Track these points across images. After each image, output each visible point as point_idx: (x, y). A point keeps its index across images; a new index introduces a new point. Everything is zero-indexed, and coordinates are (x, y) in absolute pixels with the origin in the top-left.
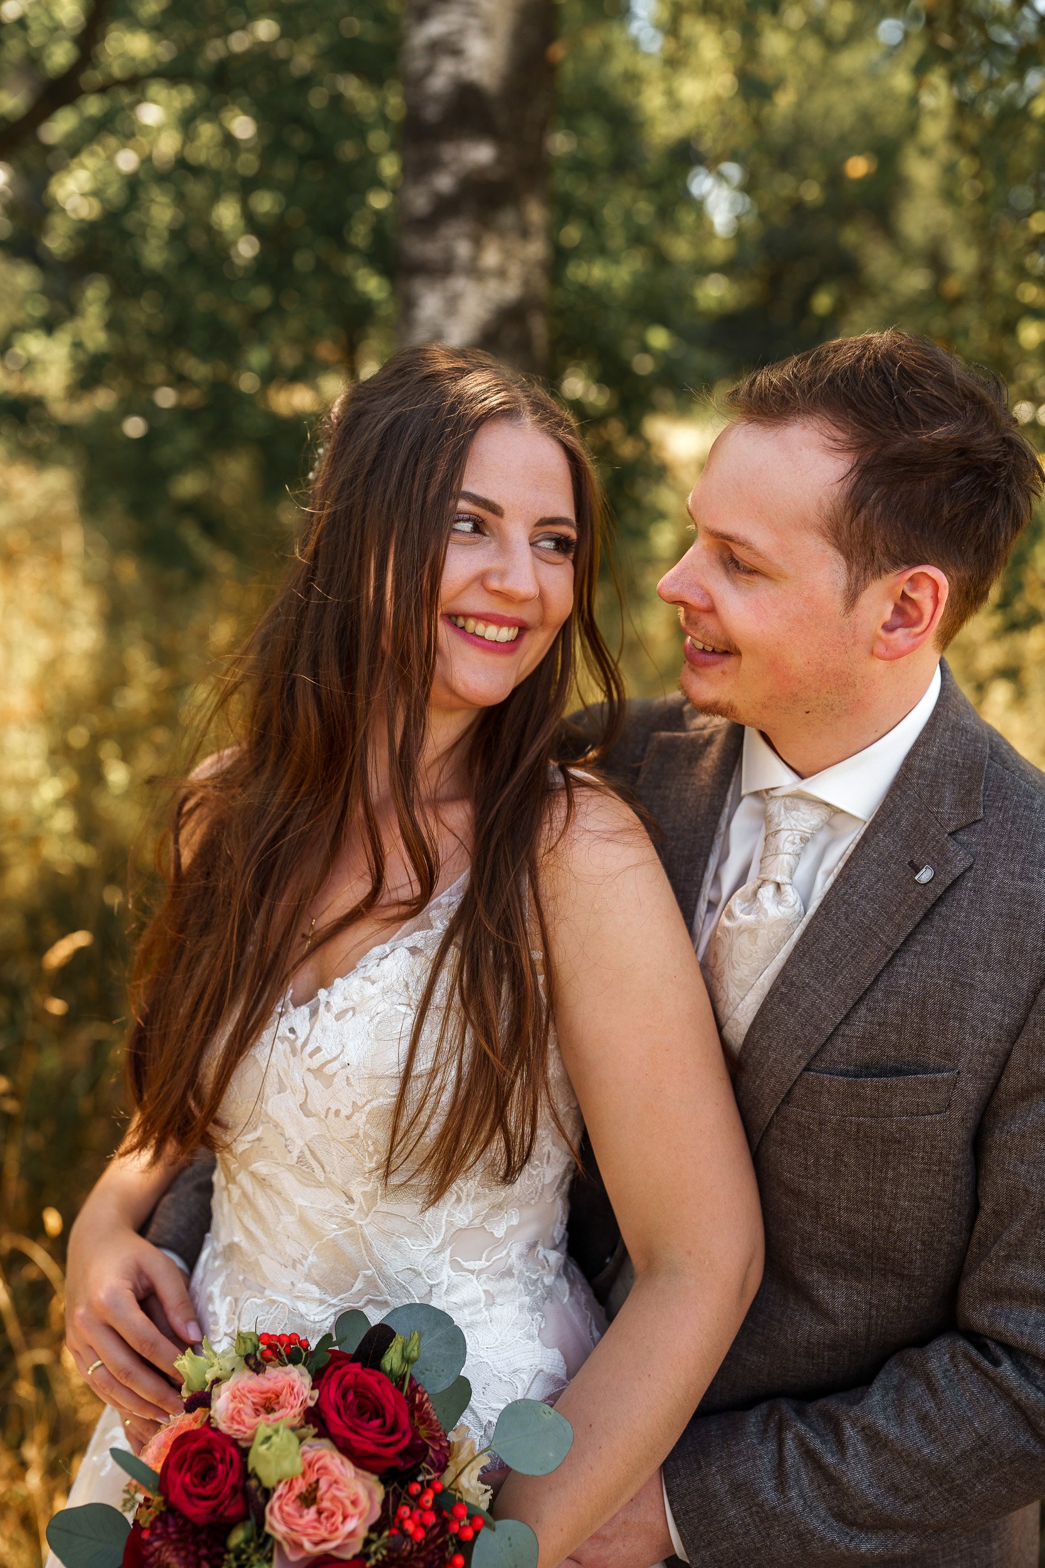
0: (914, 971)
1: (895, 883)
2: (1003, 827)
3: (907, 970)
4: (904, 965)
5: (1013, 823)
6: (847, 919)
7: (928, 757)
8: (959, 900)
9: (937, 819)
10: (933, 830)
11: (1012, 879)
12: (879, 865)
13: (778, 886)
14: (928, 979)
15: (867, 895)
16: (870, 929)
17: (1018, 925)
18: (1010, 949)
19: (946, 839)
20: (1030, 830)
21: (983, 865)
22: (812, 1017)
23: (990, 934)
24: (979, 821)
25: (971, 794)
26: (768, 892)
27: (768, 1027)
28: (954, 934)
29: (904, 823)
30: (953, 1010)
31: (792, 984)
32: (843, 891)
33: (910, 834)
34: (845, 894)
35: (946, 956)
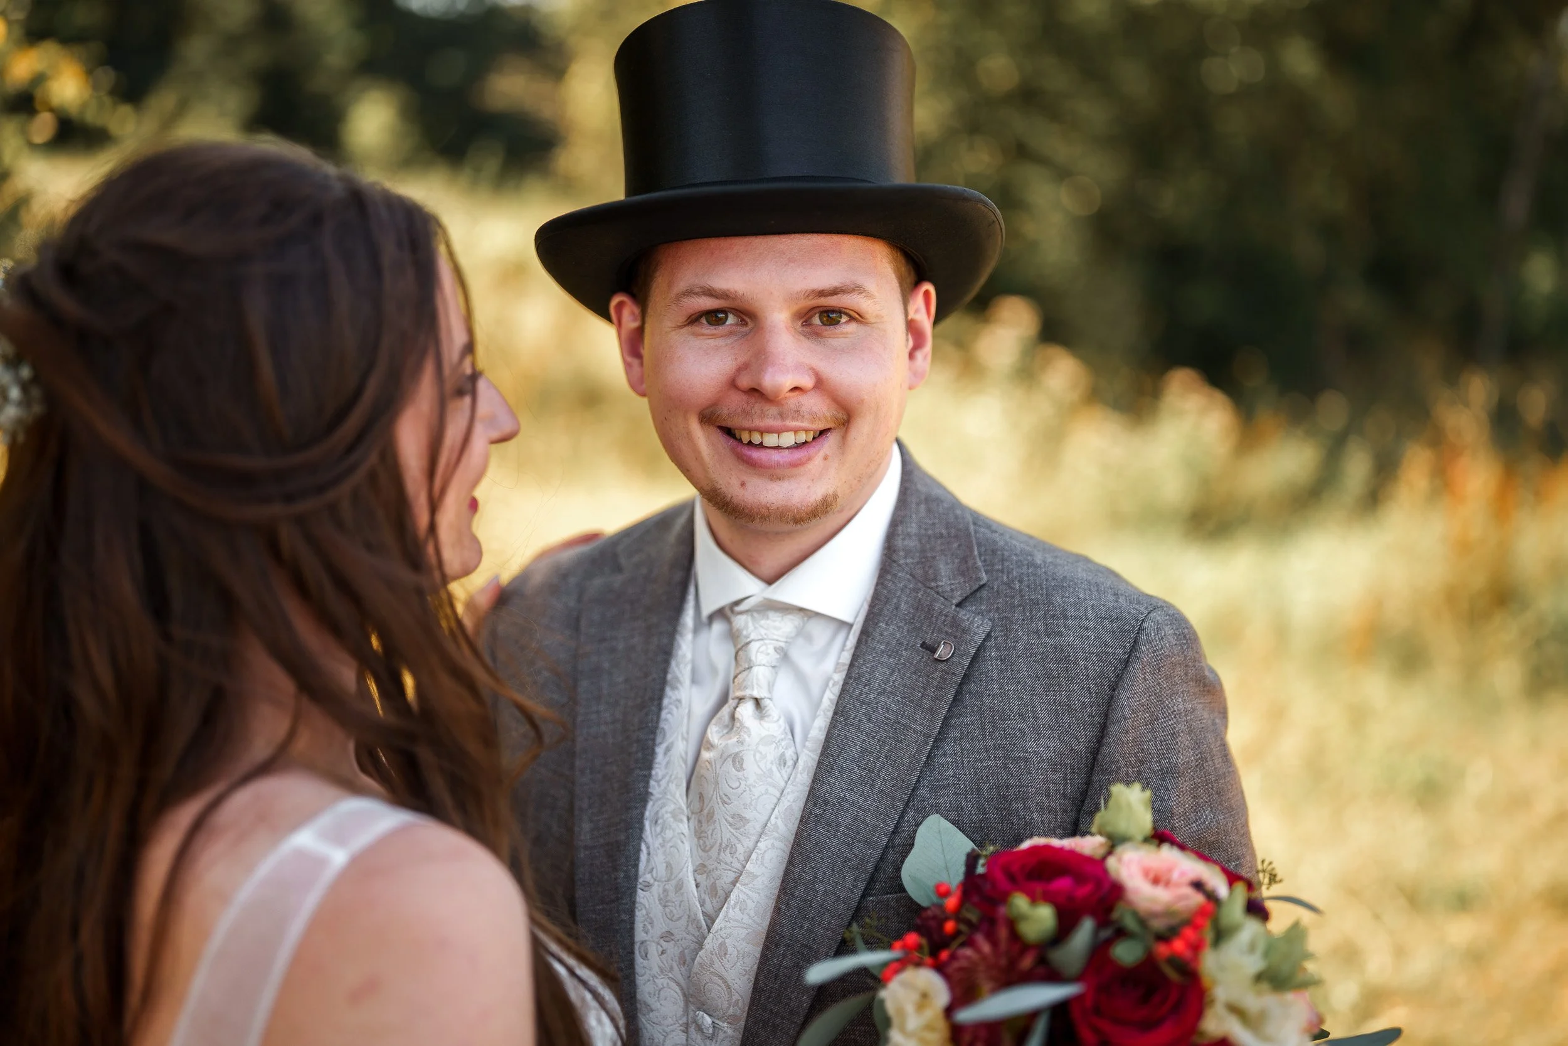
0: (959, 759)
1: (912, 669)
2: (1011, 588)
3: (950, 760)
4: (945, 755)
5: (1020, 582)
6: (869, 720)
7: (909, 535)
8: (987, 672)
9: (938, 593)
10: (938, 605)
11: (1039, 638)
12: (890, 656)
13: (757, 702)
14: (978, 764)
15: (884, 689)
16: (899, 723)
17: (1059, 683)
18: (1057, 711)
19: (955, 610)
20: (1041, 585)
21: (1002, 631)
22: (858, 833)
23: (1031, 699)
24: (984, 585)
25: (966, 562)
26: (746, 711)
27: (809, 857)
28: (992, 709)
29: (903, 606)
30: (1012, 790)
31: (826, 803)
32: (857, 692)
33: (914, 616)
34: (861, 694)
35: (990, 735)
